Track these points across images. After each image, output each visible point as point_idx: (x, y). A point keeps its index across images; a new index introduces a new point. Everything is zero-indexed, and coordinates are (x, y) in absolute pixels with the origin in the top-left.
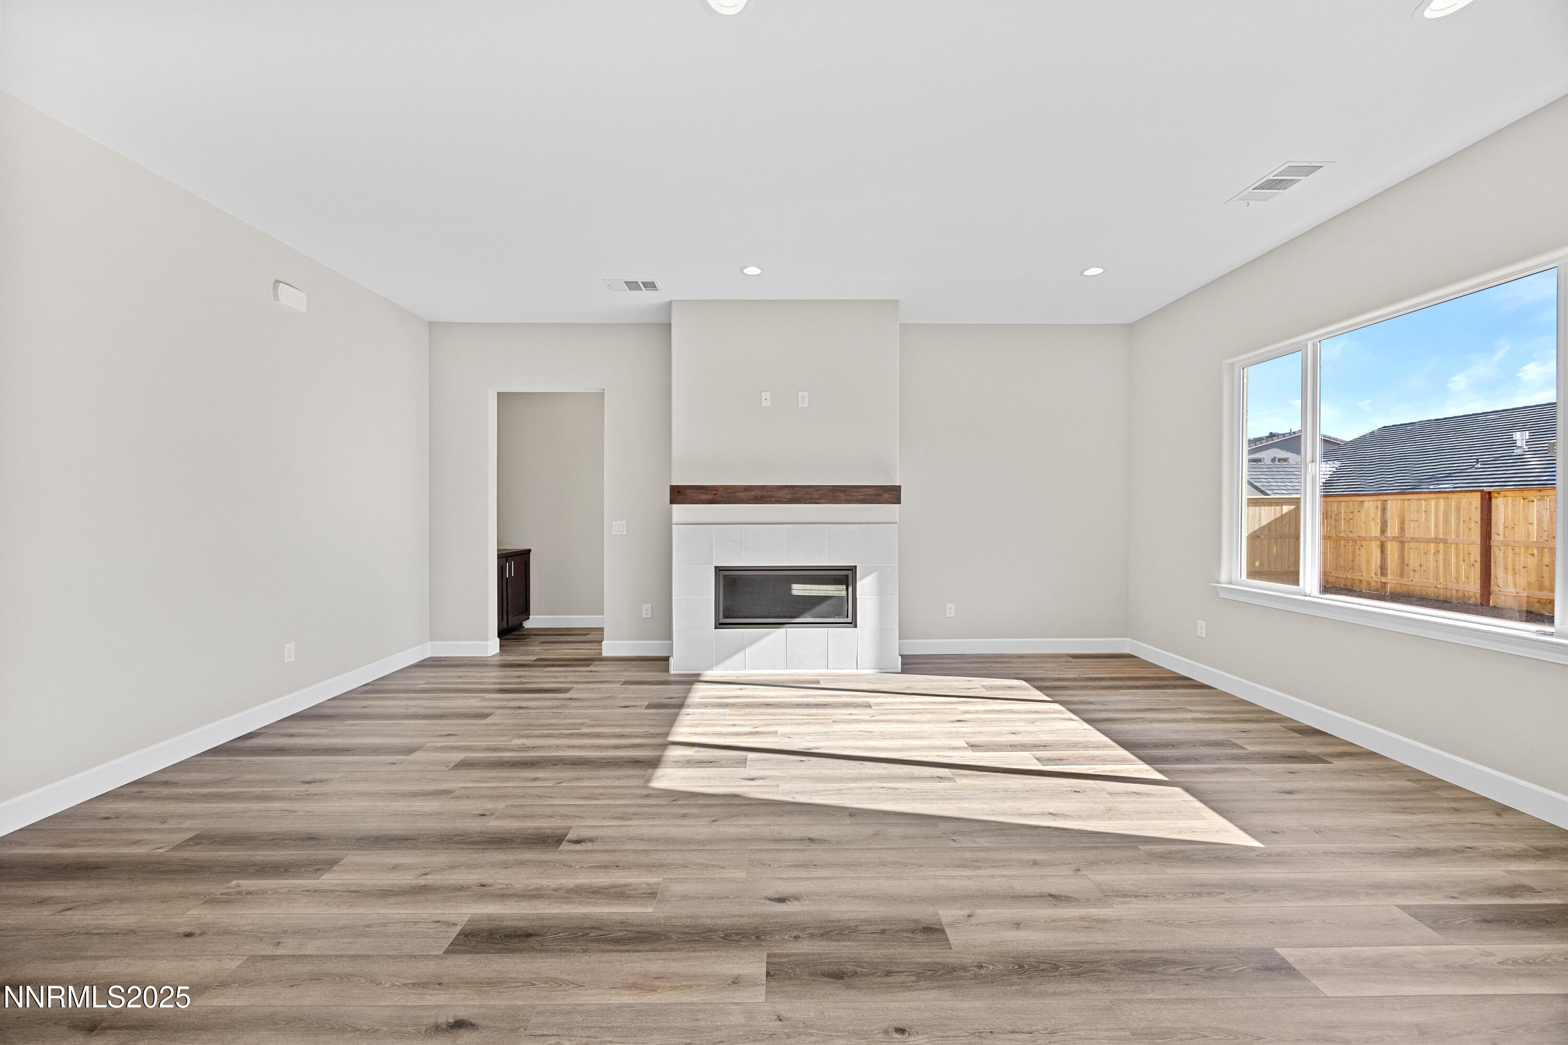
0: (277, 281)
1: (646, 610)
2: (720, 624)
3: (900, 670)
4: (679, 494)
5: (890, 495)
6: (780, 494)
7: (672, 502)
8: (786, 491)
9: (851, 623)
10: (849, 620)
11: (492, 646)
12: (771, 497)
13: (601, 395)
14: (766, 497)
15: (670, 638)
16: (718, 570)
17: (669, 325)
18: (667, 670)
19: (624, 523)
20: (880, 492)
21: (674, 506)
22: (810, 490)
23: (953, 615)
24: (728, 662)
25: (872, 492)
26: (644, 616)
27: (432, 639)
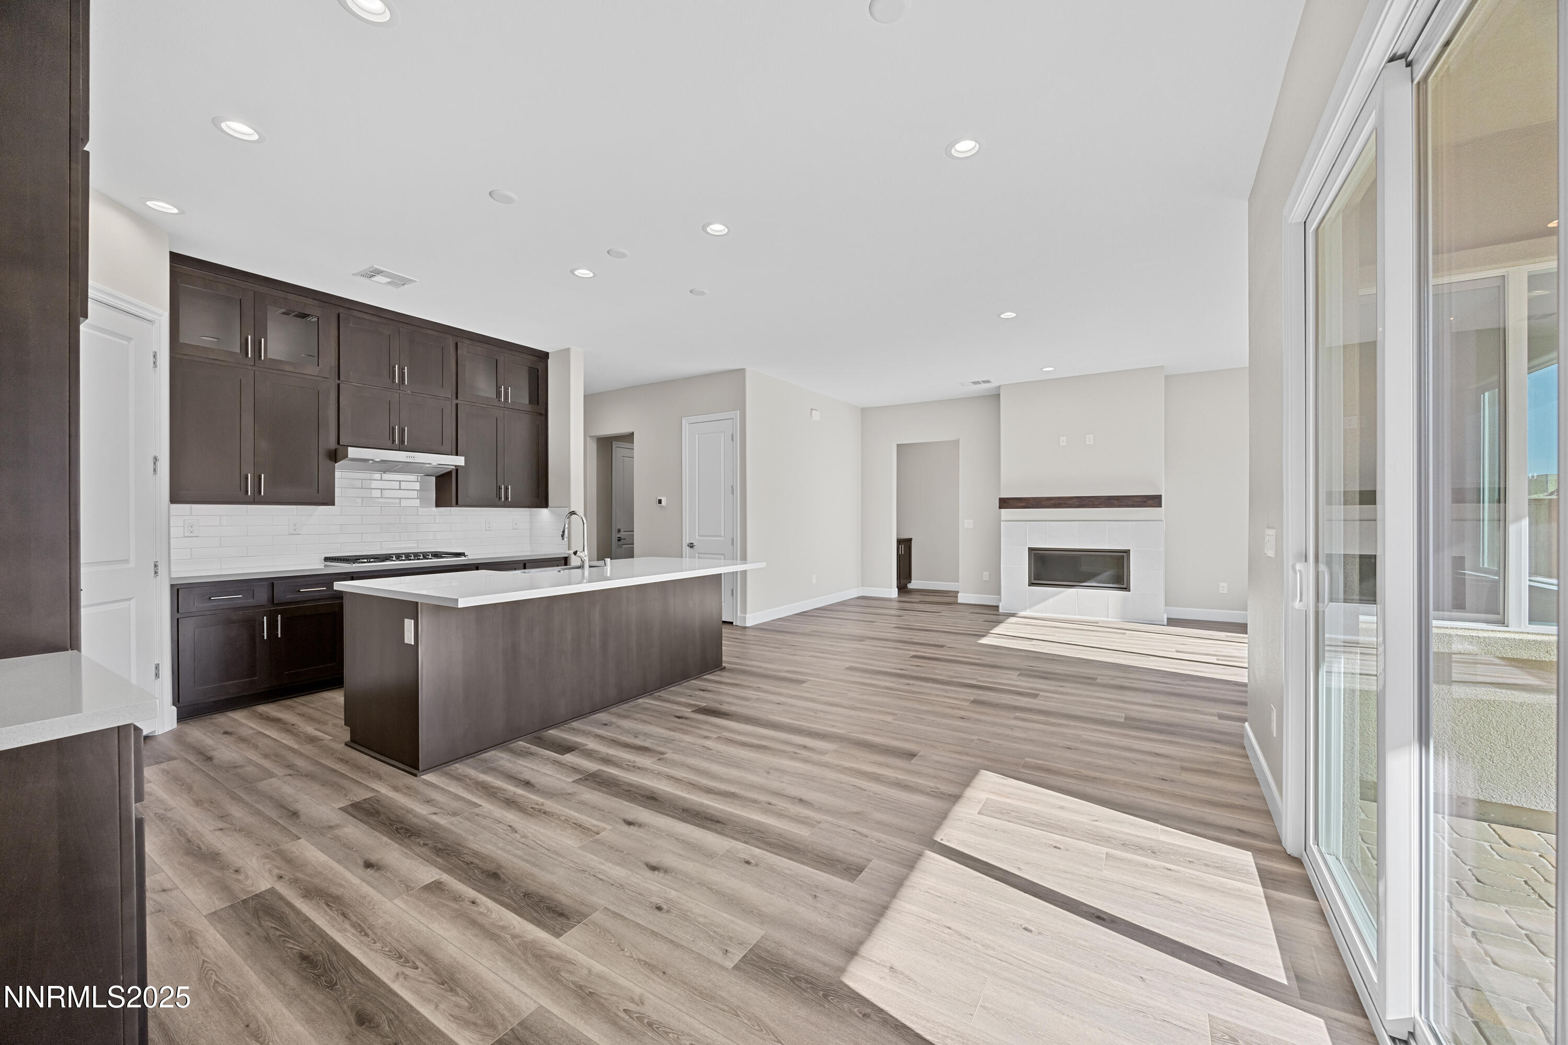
0: (812, 409)
1: (986, 576)
2: (1032, 584)
3: (1166, 624)
4: (1005, 503)
5: (1154, 501)
6: (1071, 502)
7: (1000, 508)
8: (1075, 500)
9: (1126, 588)
10: (1124, 586)
11: (894, 593)
12: (1065, 504)
13: (958, 441)
14: (1062, 504)
15: (999, 594)
16: (1031, 550)
17: (999, 394)
18: (998, 610)
19: (972, 521)
20: (1145, 500)
21: (1002, 510)
22: (1093, 499)
23: (1225, 592)
24: (1036, 607)
25: (1138, 500)
26: (984, 579)
27: (862, 586)
